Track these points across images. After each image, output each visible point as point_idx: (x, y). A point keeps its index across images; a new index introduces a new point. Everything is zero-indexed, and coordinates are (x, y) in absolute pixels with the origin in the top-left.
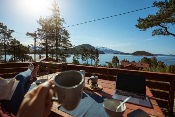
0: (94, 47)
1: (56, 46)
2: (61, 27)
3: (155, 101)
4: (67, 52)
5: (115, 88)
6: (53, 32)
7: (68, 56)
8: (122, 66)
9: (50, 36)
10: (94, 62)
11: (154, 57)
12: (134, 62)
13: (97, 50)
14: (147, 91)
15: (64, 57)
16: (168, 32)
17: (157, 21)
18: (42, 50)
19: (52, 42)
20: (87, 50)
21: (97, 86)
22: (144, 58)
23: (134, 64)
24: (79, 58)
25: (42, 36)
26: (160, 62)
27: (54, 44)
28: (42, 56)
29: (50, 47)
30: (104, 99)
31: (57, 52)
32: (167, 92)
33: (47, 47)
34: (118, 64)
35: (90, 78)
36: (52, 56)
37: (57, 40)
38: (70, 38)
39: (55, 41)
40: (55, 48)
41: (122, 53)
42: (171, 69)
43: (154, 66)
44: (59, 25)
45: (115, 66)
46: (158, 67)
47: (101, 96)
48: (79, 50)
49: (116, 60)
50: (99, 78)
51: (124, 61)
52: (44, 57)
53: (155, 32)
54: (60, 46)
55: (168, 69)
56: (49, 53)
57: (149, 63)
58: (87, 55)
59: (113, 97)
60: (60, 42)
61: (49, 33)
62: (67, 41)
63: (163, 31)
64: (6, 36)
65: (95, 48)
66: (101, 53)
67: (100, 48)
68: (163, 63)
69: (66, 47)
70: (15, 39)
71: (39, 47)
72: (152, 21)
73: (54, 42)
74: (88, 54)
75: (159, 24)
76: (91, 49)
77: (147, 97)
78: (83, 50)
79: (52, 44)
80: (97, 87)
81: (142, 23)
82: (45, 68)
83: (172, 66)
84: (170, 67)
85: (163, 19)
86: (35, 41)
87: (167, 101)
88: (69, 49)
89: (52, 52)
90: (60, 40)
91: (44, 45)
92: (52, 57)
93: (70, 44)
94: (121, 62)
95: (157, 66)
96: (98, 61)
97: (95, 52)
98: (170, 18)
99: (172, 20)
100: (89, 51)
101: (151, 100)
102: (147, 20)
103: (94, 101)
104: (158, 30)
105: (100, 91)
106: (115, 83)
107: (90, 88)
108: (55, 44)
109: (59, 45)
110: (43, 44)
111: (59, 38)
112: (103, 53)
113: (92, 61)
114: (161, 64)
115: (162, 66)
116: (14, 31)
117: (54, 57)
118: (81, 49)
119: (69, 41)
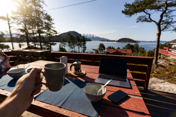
0: (80, 35)
1: (38, 33)
2: (41, 10)
3: (134, 82)
4: (51, 40)
5: (98, 73)
6: (32, 15)
7: (54, 44)
8: (108, 52)
9: (29, 21)
10: (81, 49)
11: (137, 43)
12: (119, 48)
13: (84, 37)
14: (128, 74)
15: (49, 45)
16: (151, 19)
17: (142, 7)
18: (21, 37)
19: (33, 28)
20: (74, 38)
21: (81, 71)
22: (128, 44)
23: (119, 50)
24: (65, 46)
25: (18, 21)
26: (141, 48)
27: (35, 30)
28: (23, 45)
29: (31, 34)
30: (87, 84)
31: (40, 39)
32: (145, 73)
33: (27, 33)
34: (104, 51)
35: (72, 64)
36: (35, 43)
37: (39, 26)
38: (54, 24)
39: (37, 27)
40: (38, 35)
41: (108, 41)
42: (149, 54)
43: (136, 52)
44: (39, 8)
45: (102, 52)
46: (139, 53)
47: (84, 81)
48: (66, 37)
49: (102, 47)
50: (82, 64)
51: (110, 48)
52: (25, 45)
53: (140, 19)
54: (43, 33)
55: (147, 54)
56: (31, 41)
57: (132, 49)
58: (74, 43)
59: (96, 81)
60: (42, 28)
61: (27, 16)
62: (51, 27)
63: (147, 18)
65: (82, 35)
66: (87, 41)
67: (87, 35)
68: (144, 48)
69: (51, 34)
71: (16, 34)
72: (138, 6)
73: (35, 28)
74: (75, 41)
75: (143, 10)
76: (78, 37)
77: (127, 79)
78: (69, 37)
79: (33, 31)
80: (80, 73)
81: (129, 8)
82: (24, 57)
83: (151, 51)
84: (149, 52)
85: (148, 6)
86: (10, 27)
87: (144, 80)
88: (54, 37)
89: (35, 40)
90: (42, 26)
91: (23, 32)
92: (35, 45)
93: (55, 31)
94: (107, 49)
95: (138, 51)
96: (85, 48)
97: (82, 40)
98: (154, 5)
99: (156, 7)
100: (76, 38)
101: (131, 81)
102: (133, 5)
103: (76, 86)
104: (143, 17)
105: (83, 76)
106: (98, 67)
107: (73, 74)
108: (37, 31)
109: (42, 31)
110: (22, 30)
111: (40, 23)
112: (89, 40)
113: (79, 48)
114: (142, 49)
115: (143, 51)
117: (38, 45)
118: (67, 37)
119: (54, 27)
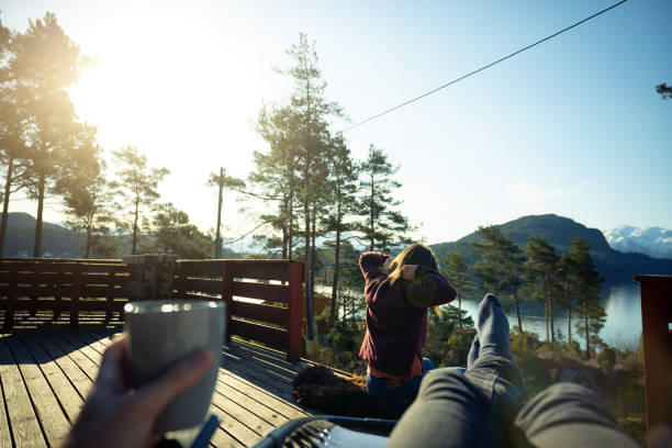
25: (270, 187)
38: (399, 186)
40: (331, 237)
62: (385, 200)
64: (142, 195)
70: (170, 204)
91: (277, 228)
116: (169, 172)
117: (325, 283)
119: (394, 201)
